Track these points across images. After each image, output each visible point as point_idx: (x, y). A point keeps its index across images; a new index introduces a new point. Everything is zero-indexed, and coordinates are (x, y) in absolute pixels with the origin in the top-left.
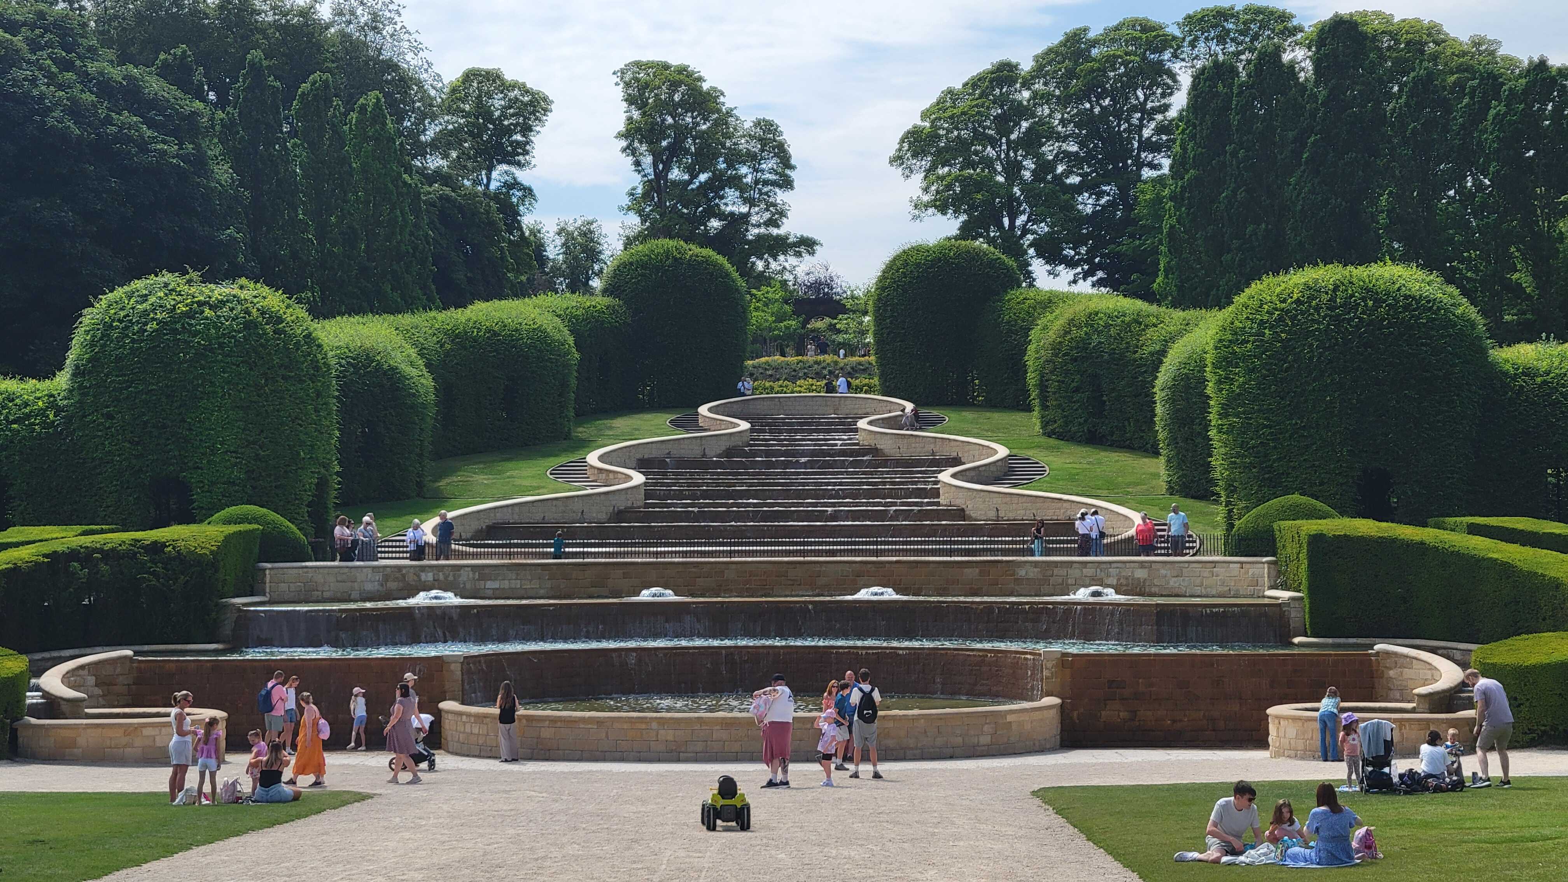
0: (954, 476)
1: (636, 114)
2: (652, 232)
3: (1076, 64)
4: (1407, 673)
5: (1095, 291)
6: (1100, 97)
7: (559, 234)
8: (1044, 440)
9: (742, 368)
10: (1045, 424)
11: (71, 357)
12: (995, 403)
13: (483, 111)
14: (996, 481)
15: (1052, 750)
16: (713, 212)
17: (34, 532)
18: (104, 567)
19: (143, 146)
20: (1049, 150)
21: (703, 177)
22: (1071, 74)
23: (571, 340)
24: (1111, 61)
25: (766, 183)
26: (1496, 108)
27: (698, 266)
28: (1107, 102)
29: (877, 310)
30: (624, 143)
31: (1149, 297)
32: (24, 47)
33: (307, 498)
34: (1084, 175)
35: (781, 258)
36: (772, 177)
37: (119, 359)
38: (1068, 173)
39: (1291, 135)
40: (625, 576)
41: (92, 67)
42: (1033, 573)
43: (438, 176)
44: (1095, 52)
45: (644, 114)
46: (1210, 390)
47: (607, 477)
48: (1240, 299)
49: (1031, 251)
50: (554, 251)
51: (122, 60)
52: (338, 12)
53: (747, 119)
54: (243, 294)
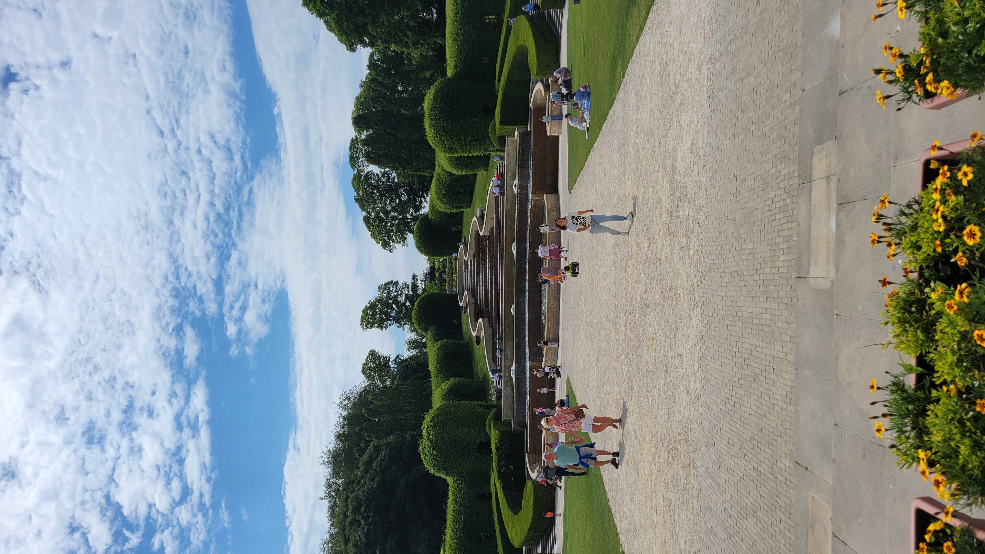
0: (481, 231)
1: (376, 325)
2: (410, 320)
3: (365, 199)
4: (538, 98)
5: (429, 196)
6: (374, 193)
7: (409, 351)
8: (471, 207)
9: (449, 294)
10: (467, 207)
11: (442, 476)
12: (460, 222)
13: (374, 369)
14: (483, 220)
15: (558, 196)
16: (404, 304)
17: (492, 484)
18: (503, 463)
19: (383, 460)
20: (389, 208)
21: (394, 306)
22: (367, 201)
23: (440, 341)
24: (364, 189)
25: (396, 288)
26: (380, 79)
27: (420, 306)
28: (375, 191)
29: (433, 256)
30: (384, 329)
31: (432, 177)
32: (353, 494)
33: (484, 410)
34: (396, 198)
35: (418, 285)
36: (395, 287)
37: (444, 462)
38: (396, 203)
39: (387, 136)
40: (508, 319)
41: (360, 475)
42: (509, 204)
43: (392, 382)
44: (361, 194)
45: (376, 323)
46: (458, 155)
47: (480, 330)
48: (433, 146)
49: (418, 213)
50: (414, 352)
51: (358, 467)
52: (345, 409)
53: (378, 294)
54: (426, 427)
